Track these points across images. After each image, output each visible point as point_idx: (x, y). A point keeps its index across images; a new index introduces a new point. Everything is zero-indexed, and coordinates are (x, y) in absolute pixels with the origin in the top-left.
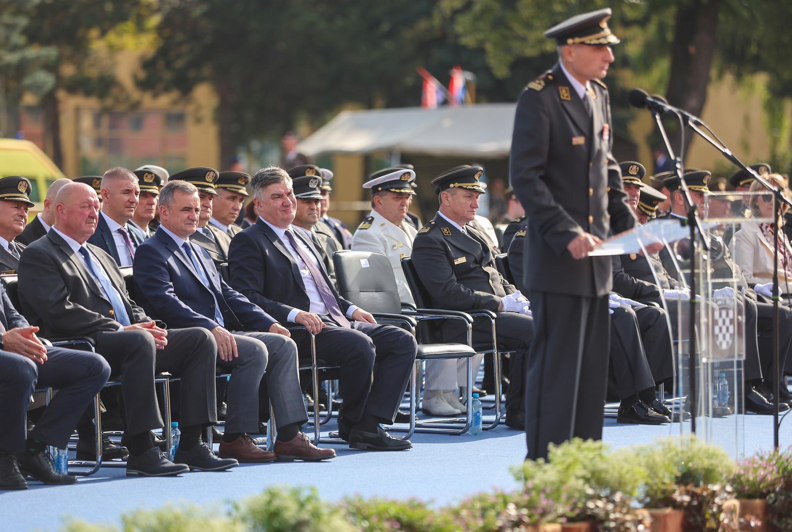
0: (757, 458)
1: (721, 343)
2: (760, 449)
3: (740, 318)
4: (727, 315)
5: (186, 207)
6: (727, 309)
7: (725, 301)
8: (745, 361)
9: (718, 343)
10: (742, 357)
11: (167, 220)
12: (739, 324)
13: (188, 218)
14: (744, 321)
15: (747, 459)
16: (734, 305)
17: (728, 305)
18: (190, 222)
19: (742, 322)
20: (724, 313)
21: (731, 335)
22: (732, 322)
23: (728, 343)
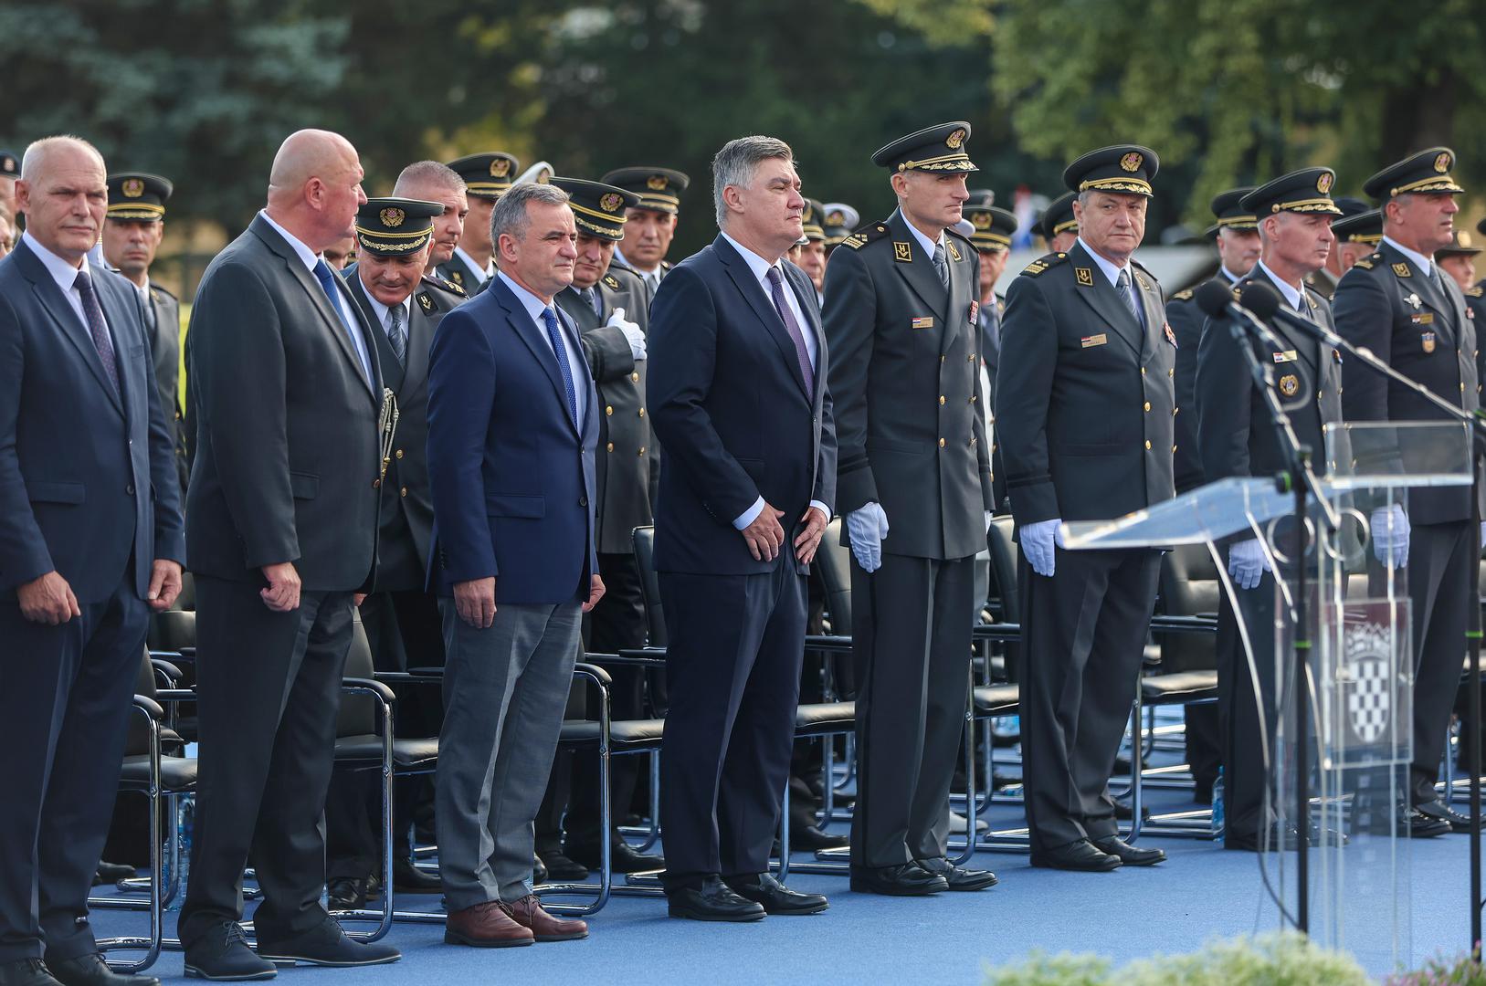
0: (1429, 970)
1: (1362, 730)
2: (1437, 951)
3: (1402, 677)
4: (1376, 673)
5: (553, 233)
6: (1375, 660)
7: (1372, 644)
8: (1413, 766)
9: (1356, 729)
10: (1407, 757)
11: (514, 263)
12: (1401, 690)
13: (560, 253)
14: (1411, 683)
15: (1410, 975)
16: (1390, 652)
17: (1378, 651)
18: (563, 261)
19: (1407, 684)
20: (1369, 667)
21: (1383, 713)
22: (1385, 685)
23: (1377, 729)
